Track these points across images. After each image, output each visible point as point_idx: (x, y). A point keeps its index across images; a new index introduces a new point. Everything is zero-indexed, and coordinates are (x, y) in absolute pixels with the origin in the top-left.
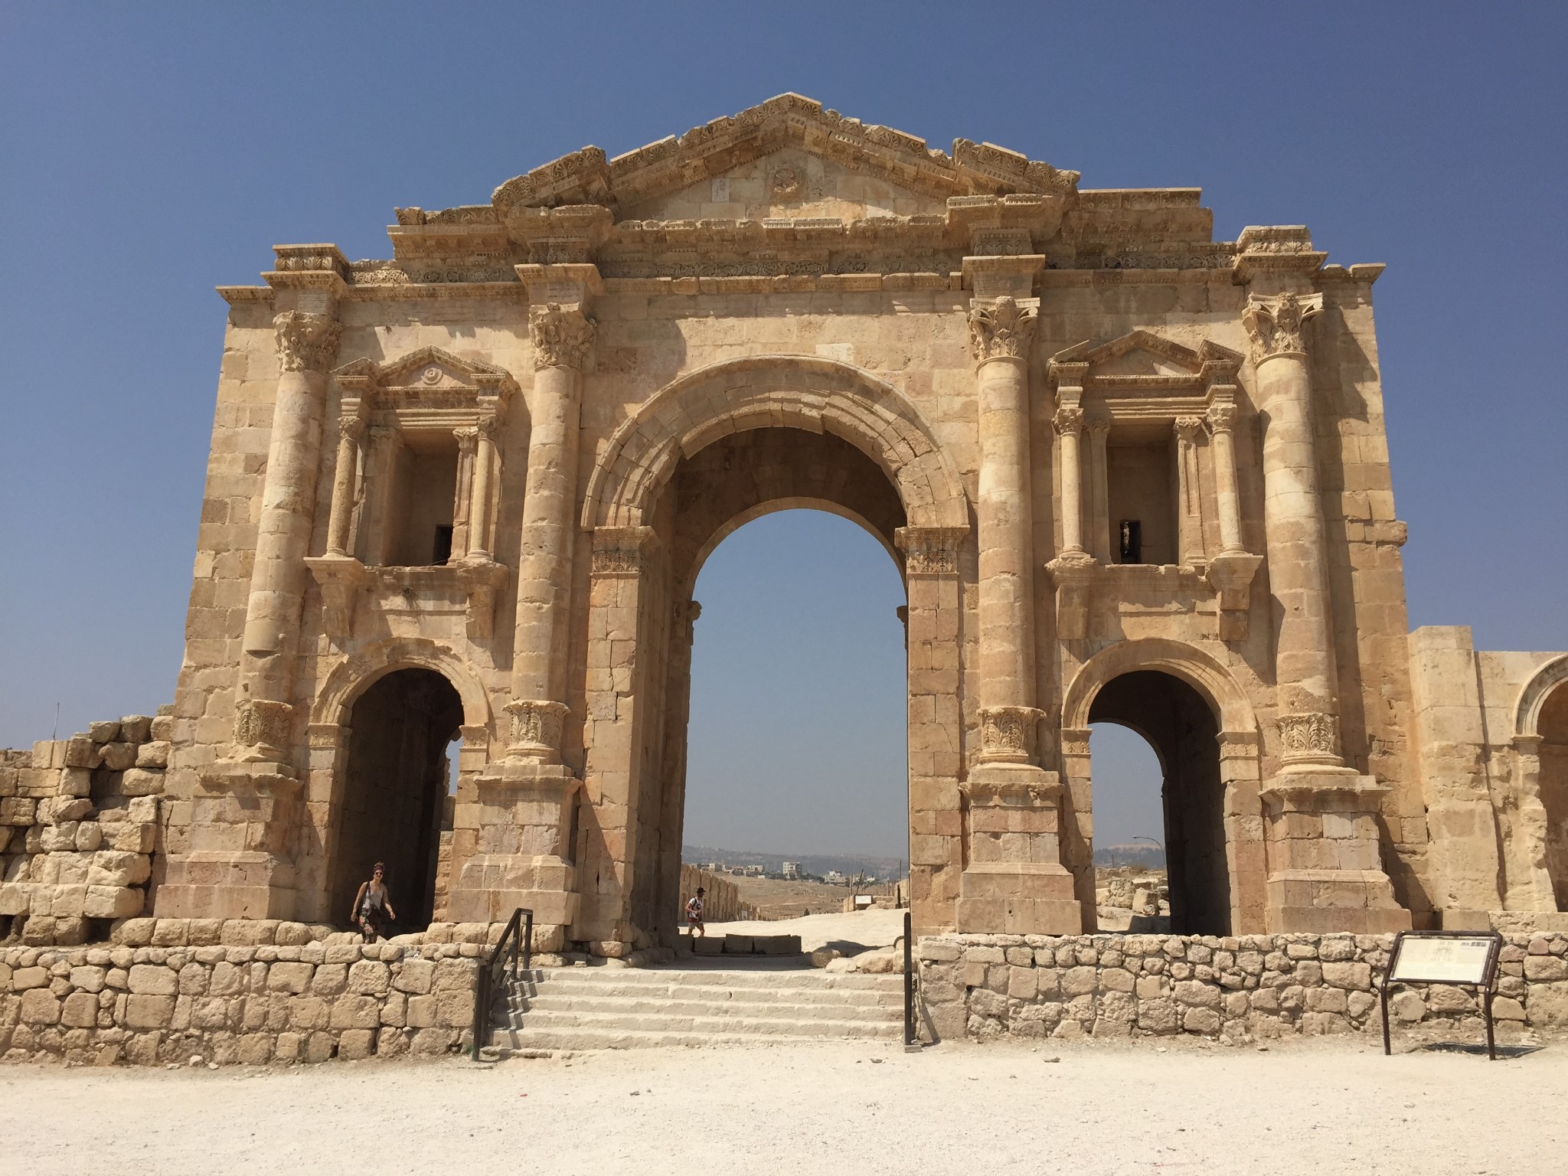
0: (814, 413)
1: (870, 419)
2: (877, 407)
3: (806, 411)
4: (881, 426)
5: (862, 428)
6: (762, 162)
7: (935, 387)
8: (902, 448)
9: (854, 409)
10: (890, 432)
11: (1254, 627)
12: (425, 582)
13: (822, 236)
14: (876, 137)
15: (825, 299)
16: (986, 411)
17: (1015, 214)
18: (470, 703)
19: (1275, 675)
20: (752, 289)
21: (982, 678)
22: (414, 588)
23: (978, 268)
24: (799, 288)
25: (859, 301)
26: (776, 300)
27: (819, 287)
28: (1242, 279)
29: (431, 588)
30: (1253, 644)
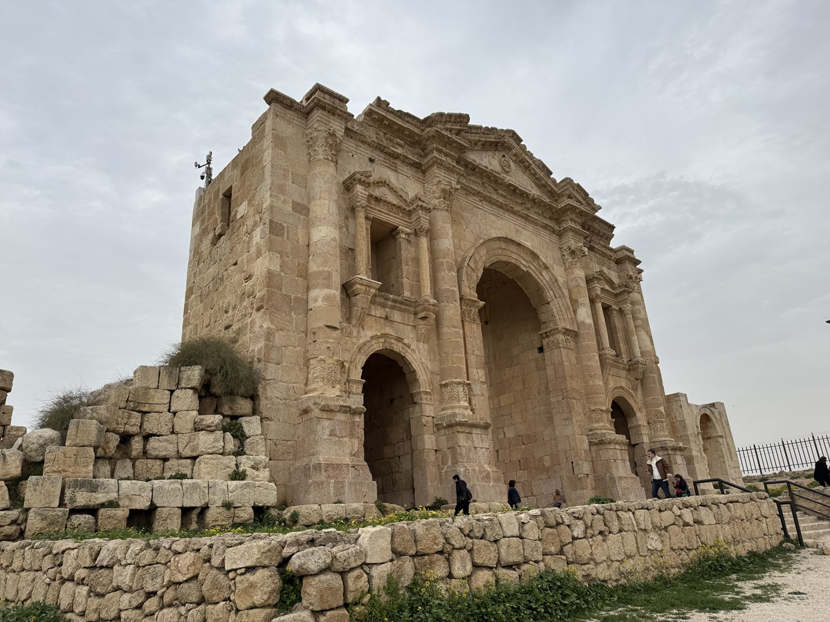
0: (524, 269)
1: (541, 278)
2: (543, 273)
3: (522, 267)
4: (544, 281)
5: (539, 281)
6: (497, 154)
7: (555, 272)
8: (551, 293)
9: (536, 271)
10: (547, 285)
11: (639, 386)
12: (397, 305)
13: (523, 195)
14: (537, 163)
15: (521, 221)
16: (578, 286)
17: (581, 213)
18: (422, 376)
19: (646, 405)
20: (501, 206)
21: (589, 395)
22: (393, 308)
23: (572, 229)
24: (514, 213)
25: (530, 227)
26: (507, 215)
27: (520, 216)
28: (618, 262)
29: (400, 310)
30: (639, 392)
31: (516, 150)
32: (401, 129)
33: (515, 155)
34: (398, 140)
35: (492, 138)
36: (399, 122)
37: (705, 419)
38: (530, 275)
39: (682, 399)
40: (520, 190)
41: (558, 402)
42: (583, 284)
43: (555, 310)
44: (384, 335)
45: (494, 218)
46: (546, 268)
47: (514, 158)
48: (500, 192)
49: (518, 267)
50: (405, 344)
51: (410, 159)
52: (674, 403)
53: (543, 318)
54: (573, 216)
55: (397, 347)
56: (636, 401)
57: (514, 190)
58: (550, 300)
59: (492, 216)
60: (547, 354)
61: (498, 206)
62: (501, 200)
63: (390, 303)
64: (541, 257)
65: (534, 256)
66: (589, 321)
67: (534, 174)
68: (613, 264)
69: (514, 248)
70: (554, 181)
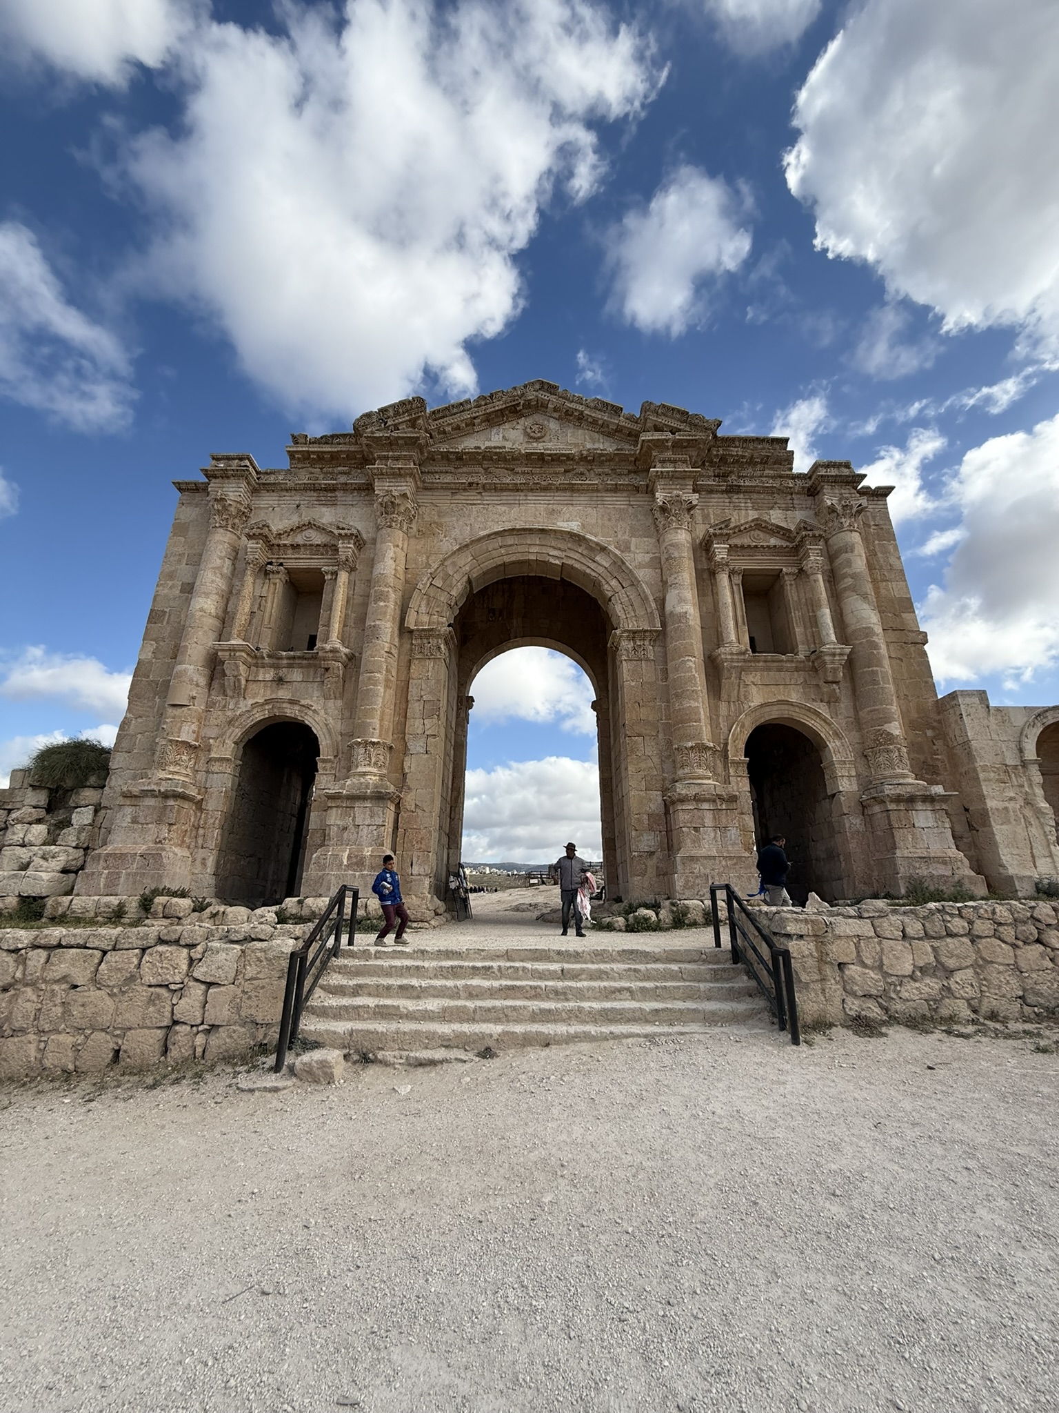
0: (557, 562)
1: (593, 566)
2: (597, 558)
3: (552, 561)
4: (601, 570)
5: (588, 571)
6: (522, 421)
7: (632, 548)
8: (614, 583)
9: (583, 560)
10: (605, 574)
11: (843, 694)
12: (297, 661)
14: (592, 405)
15: (562, 496)
17: (683, 444)
18: (324, 742)
20: (516, 489)
21: (675, 725)
22: (290, 666)
25: (583, 498)
28: (813, 492)
29: (302, 667)
30: (845, 704)
33: (555, 410)
34: (341, 468)
35: (498, 406)
36: (330, 448)
38: (569, 567)
39: (973, 700)
40: (550, 455)
44: (271, 701)
45: (504, 508)
46: (602, 549)
47: (556, 415)
48: (519, 469)
50: (303, 706)
52: (951, 711)
57: (540, 459)
59: (499, 507)
61: (512, 490)
62: (519, 480)
63: (285, 662)
65: (578, 538)
66: (682, 608)
67: (593, 422)
68: (795, 499)
69: (532, 539)
70: (630, 418)
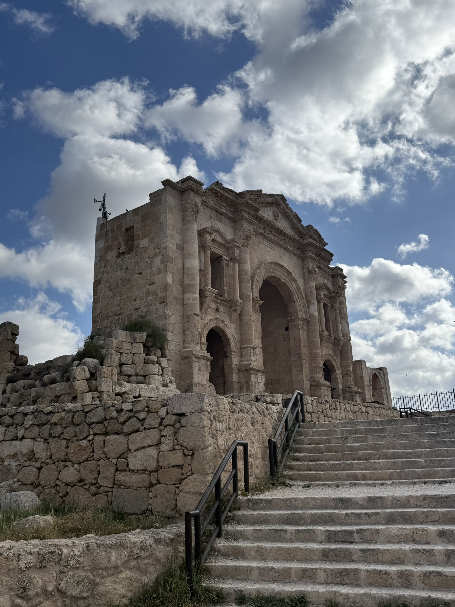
0: (283, 281)
1: (292, 286)
2: (293, 284)
4: (293, 289)
5: (290, 288)
6: (272, 208)
8: (296, 295)
9: (289, 282)
11: (339, 355)
12: (223, 302)
13: (285, 235)
14: (294, 214)
15: (283, 251)
16: (311, 292)
17: (316, 247)
18: (232, 343)
19: (342, 366)
20: (273, 242)
21: (313, 357)
22: (220, 303)
23: (310, 257)
24: (279, 246)
25: (287, 254)
26: (276, 248)
27: (282, 247)
28: (334, 276)
29: (223, 305)
30: (339, 358)
31: (283, 206)
32: (226, 198)
33: (282, 209)
34: (224, 204)
35: (271, 200)
36: (226, 194)
37: (375, 377)
38: (286, 284)
39: (363, 363)
40: (284, 232)
41: (295, 361)
42: (314, 291)
43: (298, 306)
44: (216, 319)
46: (295, 280)
47: (281, 211)
48: (273, 233)
49: (279, 279)
50: (225, 324)
51: (229, 215)
52: (358, 366)
53: (291, 310)
54: (311, 248)
55: (222, 326)
56: (336, 363)
57: (280, 232)
58: (295, 300)
59: (268, 248)
60: (291, 332)
62: (273, 238)
63: (219, 301)
64: (293, 274)
65: (289, 273)
66: (316, 314)
67: (291, 221)
68: (330, 278)
69: (278, 268)
70: (302, 226)
